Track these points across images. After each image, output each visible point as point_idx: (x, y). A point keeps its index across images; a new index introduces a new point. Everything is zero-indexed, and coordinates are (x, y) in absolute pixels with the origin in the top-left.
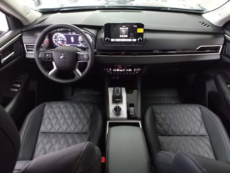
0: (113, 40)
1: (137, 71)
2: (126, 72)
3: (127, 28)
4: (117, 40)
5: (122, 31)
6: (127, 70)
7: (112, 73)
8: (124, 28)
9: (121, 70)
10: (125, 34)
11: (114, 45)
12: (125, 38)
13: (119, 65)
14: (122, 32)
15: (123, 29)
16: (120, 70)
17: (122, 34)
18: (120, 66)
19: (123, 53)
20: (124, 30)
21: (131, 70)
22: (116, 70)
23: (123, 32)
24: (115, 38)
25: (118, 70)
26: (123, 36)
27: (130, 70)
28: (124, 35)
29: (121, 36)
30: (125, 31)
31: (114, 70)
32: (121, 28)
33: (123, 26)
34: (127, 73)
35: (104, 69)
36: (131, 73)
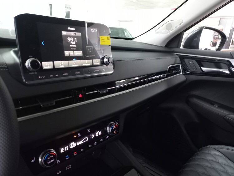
0: (47, 65)
1: (115, 129)
2: (91, 141)
3: (79, 34)
4: (60, 64)
5: (70, 39)
6: (93, 136)
7: (58, 162)
8: (72, 34)
9: (81, 142)
10: (77, 49)
11: (54, 77)
12: (79, 58)
13: (74, 132)
14: (69, 43)
15: (70, 36)
16: (78, 144)
17: (70, 49)
18: (76, 134)
19: (80, 96)
20: (74, 37)
21: (100, 133)
22: (67, 148)
24: (53, 60)
25: (73, 145)
26: (72, 53)
27: (98, 133)
28: (74, 50)
29: (67, 53)
30: (74, 40)
31: (62, 150)
32: (64, 33)
33: (69, 28)
34: (95, 143)
35: (33, 161)
36: (102, 140)
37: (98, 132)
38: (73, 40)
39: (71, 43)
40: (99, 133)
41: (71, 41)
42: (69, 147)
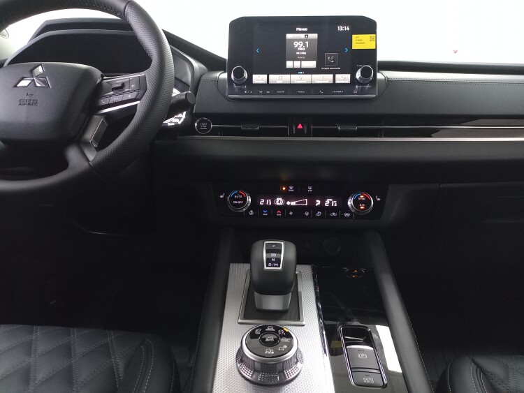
2: (312, 208)
3: (314, 36)
4: (276, 79)
5: (296, 44)
6: (318, 202)
7: (252, 213)
8: (302, 36)
9: (294, 203)
10: (308, 58)
11: (264, 93)
12: (307, 71)
14: (296, 50)
15: (298, 40)
16: (288, 203)
17: (295, 58)
18: (287, 186)
19: (300, 127)
20: (304, 41)
21: (334, 203)
22: (269, 202)
23: (300, 49)
24: (268, 72)
25: (279, 201)
26: (297, 64)
28: (301, 60)
29: (289, 64)
30: (305, 44)
31: (262, 202)
33: (298, 29)
34: (319, 214)
35: (221, 197)
36: (334, 214)
37: (331, 200)
38: (302, 45)
39: (299, 49)
40: (331, 202)
41: (298, 46)
42: (273, 202)
